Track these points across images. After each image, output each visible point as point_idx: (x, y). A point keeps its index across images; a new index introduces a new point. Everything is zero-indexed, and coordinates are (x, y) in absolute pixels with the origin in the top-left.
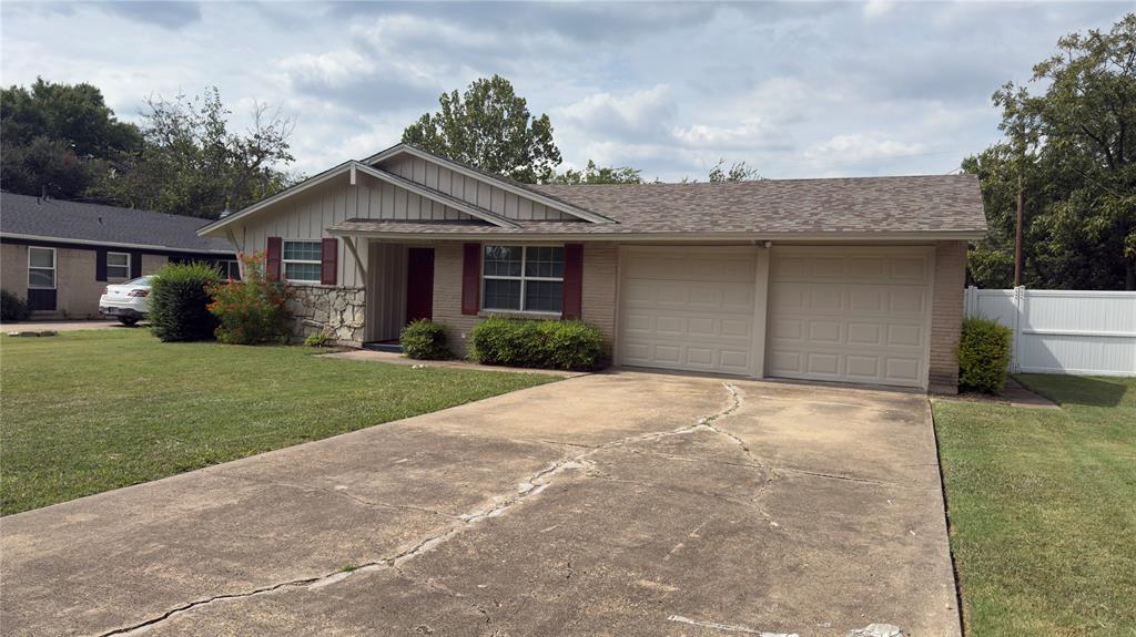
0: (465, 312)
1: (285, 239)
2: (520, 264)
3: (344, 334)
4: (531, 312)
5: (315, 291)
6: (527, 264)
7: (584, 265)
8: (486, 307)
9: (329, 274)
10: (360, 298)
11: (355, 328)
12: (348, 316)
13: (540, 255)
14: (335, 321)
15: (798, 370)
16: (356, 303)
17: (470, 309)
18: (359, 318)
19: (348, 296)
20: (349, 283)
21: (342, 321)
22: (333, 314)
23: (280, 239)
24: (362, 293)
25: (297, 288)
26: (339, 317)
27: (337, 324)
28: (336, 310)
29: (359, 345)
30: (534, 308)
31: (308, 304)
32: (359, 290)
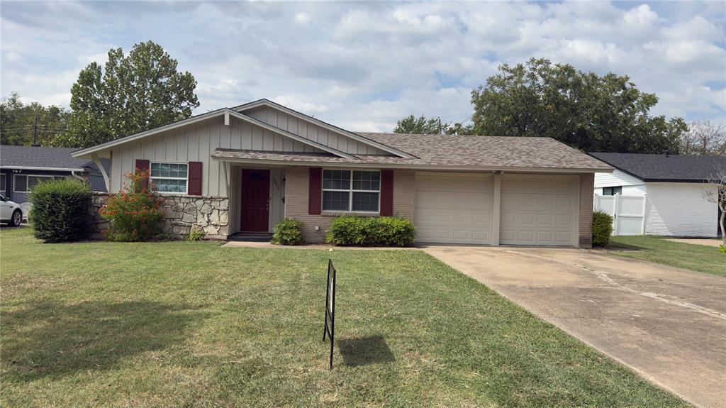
0: (311, 212)
1: (152, 161)
2: (350, 181)
3: (211, 230)
4: (357, 212)
5: (183, 200)
6: (353, 181)
7: (395, 183)
8: (324, 209)
9: (196, 188)
10: (224, 205)
11: (221, 226)
12: (214, 218)
13: (363, 177)
14: (202, 221)
15: (513, 240)
16: (221, 208)
17: (314, 210)
18: (224, 219)
19: (213, 204)
20: (214, 194)
21: (209, 221)
22: (200, 216)
23: (148, 162)
24: (227, 201)
25: (166, 198)
26: (206, 219)
27: (204, 224)
28: (203, 214)
29: (225, 238)
30: (359, 209)
31: (177, 210)
32: (224, 199)
